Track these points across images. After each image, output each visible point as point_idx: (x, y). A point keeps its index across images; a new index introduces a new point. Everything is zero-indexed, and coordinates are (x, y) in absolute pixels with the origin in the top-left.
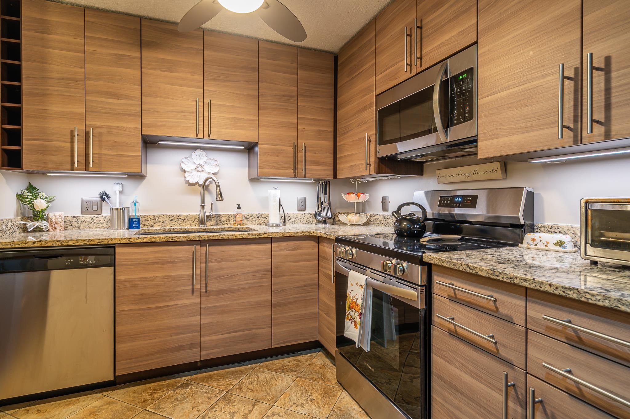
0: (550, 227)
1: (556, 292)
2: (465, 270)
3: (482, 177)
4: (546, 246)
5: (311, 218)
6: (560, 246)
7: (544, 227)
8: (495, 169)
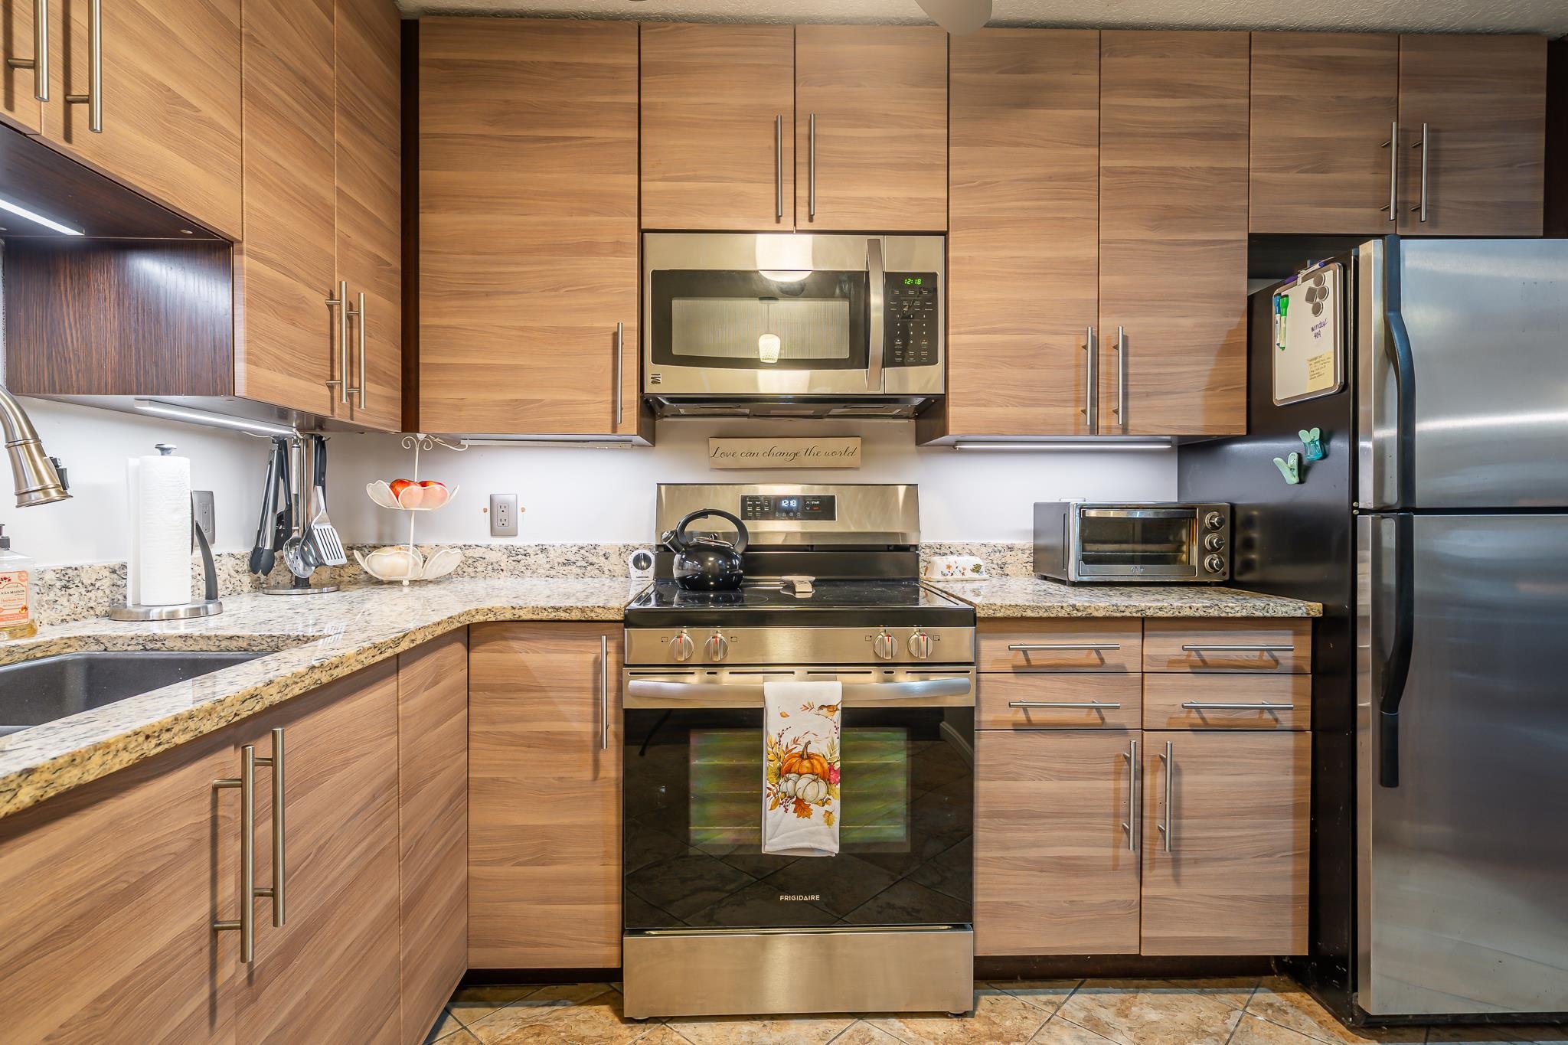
0: (938, 546)
1: (1197, 614)
2: (1068, 614)
3: (823, 461)
4: (963, 574)
5: (237, 572)
6: (978, 572)
7: (930, 547)
8: (851, 450)
